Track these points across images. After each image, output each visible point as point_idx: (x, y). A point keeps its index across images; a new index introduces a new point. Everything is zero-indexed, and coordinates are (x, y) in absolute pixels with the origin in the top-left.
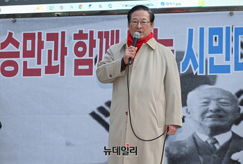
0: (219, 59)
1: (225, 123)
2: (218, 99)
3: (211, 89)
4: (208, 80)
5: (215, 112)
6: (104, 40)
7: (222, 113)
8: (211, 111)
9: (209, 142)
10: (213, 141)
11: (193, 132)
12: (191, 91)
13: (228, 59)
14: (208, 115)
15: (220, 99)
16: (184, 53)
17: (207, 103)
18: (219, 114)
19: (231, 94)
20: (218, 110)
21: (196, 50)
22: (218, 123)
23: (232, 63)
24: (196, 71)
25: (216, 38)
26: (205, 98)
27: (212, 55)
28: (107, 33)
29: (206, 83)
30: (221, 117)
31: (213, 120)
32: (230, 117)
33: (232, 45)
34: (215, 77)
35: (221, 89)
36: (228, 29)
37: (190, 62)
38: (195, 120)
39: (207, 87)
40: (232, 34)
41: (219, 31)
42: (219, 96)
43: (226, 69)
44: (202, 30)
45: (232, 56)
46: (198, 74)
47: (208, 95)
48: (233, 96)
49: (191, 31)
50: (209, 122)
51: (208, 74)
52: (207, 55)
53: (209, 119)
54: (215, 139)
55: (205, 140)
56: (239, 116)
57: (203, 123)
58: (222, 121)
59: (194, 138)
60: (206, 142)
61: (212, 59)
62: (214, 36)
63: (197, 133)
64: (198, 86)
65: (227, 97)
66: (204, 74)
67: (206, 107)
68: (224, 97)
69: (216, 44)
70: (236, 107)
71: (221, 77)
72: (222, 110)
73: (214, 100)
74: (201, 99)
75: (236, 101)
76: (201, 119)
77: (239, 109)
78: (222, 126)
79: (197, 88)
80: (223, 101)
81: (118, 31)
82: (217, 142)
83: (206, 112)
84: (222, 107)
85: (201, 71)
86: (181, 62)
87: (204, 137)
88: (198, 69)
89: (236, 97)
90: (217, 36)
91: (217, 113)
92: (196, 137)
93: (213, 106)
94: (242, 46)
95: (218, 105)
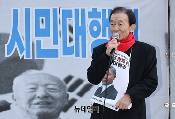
0: (47, 43)
1: (53, 110)
2: (46, 86)
3: (39, 74)
4: (35, 65)
5: (42, 99)
7: (50, 100)
8: (39, 97)
12: (17, 76)
13: (56, 42)
14: (36, 101)
15: (48, 85)
16: (9, 35)
17: (35, 89)
18: (47, 101)
19: (59, 80)
20: (46, 97)
21: (22, 33)
22: (46, 110)
23: (60, 47)
24: (23, 55)
25: (43, 20)
26: (32, 84)
27: (39, 39)
29: (33, 68)
30: (49, 104)
31: (41, 108)
32: (59, 104)
33: (60, 28)
34: (42, 62)
35: (49, 75)
36: (55, 11)
37: (16, 46)
38: (21, 108)
39: (34, 72)
40: (60, 17)
41: (46, 13)
42: (47, 82)
43: (54, 54)
44: (28, 11)
45: (60, 40)
46: (25, 58)
47: (36, 81)
48: (61, 82)
49: (16, 13)
51: (36, 58)
52: (34, 39)
53: (37, 106)
56: (67, 103)
57: (30, 110)
58: (50, 108)
61: (39, 43)
62: (41, 18)
64: (25, 71)
65: (55, 83)
66: (31, 58)
67: (34, 94)
68: (52, 83)
69: (43, 27)
70: (65, 93)
71: (49, 62)
72: (50, 96)
73: (42, 86)
74: (28, 85)
75: (65, 87)
76: (28, 106)
77: (68, 96)
78: (50, 114)
79: (24, 74)
80: (51, 87)
83: (33, 99)
84: (50, 93)
85: (28, 55)
86: (6, 45)
88: (25, 53)
89: (65, 83)
90: (44, 18)
91: (45, 100)
93: (41, 93)
94: (71, 30)
95: (45, 91)
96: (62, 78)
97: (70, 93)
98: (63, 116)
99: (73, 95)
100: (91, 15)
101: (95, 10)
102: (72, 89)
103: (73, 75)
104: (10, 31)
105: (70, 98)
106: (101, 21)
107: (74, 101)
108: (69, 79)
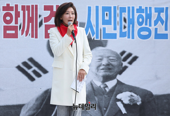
0: (109, 29)
1: (113, 73)
2: (108, 57)
3: (104, 50)
5: (106, 66)
6: (26, 12)
7: (110, 67)
8: (103, 65)
9: (102, 86)
10: (104, 86)
11: (91, 80)
13: (115, 29)
14: (101, 68)
15: (109, 57)
16: (85, 23)
17: (101, 60)
18: (108, 67)
19: (117, 53)
20: (108, 65)
21: (93, 22)
22: (108, 73)
23: (118, 32)
25: (107, 14)
26: (99, 56)
27: (104, 26)
28: (28, 7)
29: (100, 46)
30: (110, 69)
31: (105, 72)
32: (116, 69)
33: (118, 19)
34: (106, 42)
35: (110, 50)
36: (115, 8)
37: (90, 31)
39: (101, 48)
40: (118, 12)
41: (109, 9)
42: (109, 55)
43: (114, 36)
44: (97, 8)
45: (118, 27)
46: (95, 39)
47: (102, 54)
48: (118, 55)
49: (89, 8)
50: (102, 73)
51: (102, 39)
52: (101, 26)
53: (102, 71)
54: (106, 84)
55: (99, 86)
56: (121, 69)
57: (98, 73)
58: (111, 72)
59: (92, 84)
60: (100, 86)
61: (104, 29)
62: (106, 13)
63: (94, 80)
65: (114, 55)
66: (99, 39)
67: (100, 63)
68: (112, 55)
69: (107, 18)
70: (120, 62)
71: (110, 42)
72: (111, 64)
73: (106, 57)
74: (97, 56)
75: (120, 58)
76: (97, 71)
77: (122, 64)
78: (110, 76)
79: (94, 49)
80: (111, 58)
82: (107, 86)
83: (100, 66)
84: (111, 62)
85: (97, 37)
87: (98, 83)
88: (95, 36)
89: (120, 56)
90: (108, 13)
92: (93, 83)
93: (105, 62)
94: (125, 20)
95: (108, 61)
96: (119, 52)
97: (123, 62)
98: (119, 77)
99: (125, 64)
100: (138, 11)
101: (140, 7)
102: (125, 60)
103: (125, 50)
104: (86, 21)
105: (123, 66)
106: (144, 15)
107: (126, 67)
108: (123, 53)
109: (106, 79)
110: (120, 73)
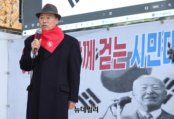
0: (154, 56)
1: (157, 102)
2: (152, 85)
3: (148, 78)
4: (146, 72)
5: (150, 95)
7: (155, 96)
8: (148, 94)
9: (147, 116)
10: (149, 116)
11: (136, 110)
12: (135, 79)
13: (159, 55)
14: (146, 96)
15: (153, 85)
16: (132, 53)
17: (145, 88)
18: (153, 96)
19: (160, 81)
20: (152, 93)
22: (152, 103)
23: (161, 58)
24: (139, 66)
26: (144, 85)
27: (149, 54)
28: (88, 42)
29: (145, 74)
30: (154, 98)
31: (149, 101)
32: (160, 98)
33: (162, 45)
34: (150, 69)
35: (154, 78)
36: (160, 33)
37: (136, 59)
38: (137, 101)
39: (145, 76)
40: (163, 37)
41: (154, 36)
42: (153, 83)
43: (157, 63)
44: (144, 35)
45: (162, 53)
46: (140, 68)
47: (146, 82)
48: (162, 82)
49: (137, 37)
50: (147, 102)
51: (147, 67)
52: (146, 54)
53: (147, 100)
54: (150, 114)
55: (144, 115)
56: (166, 98)
57: (143, 103)
58: (155, 101)
59: (137, 114)
60: (145, 116)
61: (149, 56)
62: (151, 40)
63: (139, 110)
64: (140, 76)
65: (158, 83)
66: (144, 67)
67: (145, 91)
68: (156, 83)
69: (152, 45)
70: (164, 90)
71: (155, 69)
72: (155, 93)
73: (150, 85)
74: (141, 85)
75: (164, 86)
76: (142, 100)
77: (166, 92)
78: (155, 105)
79: (139, 78)
80: (155, 86)
81: (94, 40)
82: (152, 117)
83: (144, 95)
84: (155, 91)
85: (142, 66)
86: (130, 60)
87: (143, 113)
88: (140, 64)
89: (164, 83)
90: (153, 39)
91: (152, 95)
92: (139, 113)
93: (149, 91)
94: (169, 45)
95: (152, 89)
96: (162, 79)
98: (163, 107)
99: (169, 92)
102: (169, 88)
103: (169, 77)
104: (133, 50)
105: (168, 94)
107: (170, 96)
108: (167, 80)
109: (151, 108)
110: (165, 102)
